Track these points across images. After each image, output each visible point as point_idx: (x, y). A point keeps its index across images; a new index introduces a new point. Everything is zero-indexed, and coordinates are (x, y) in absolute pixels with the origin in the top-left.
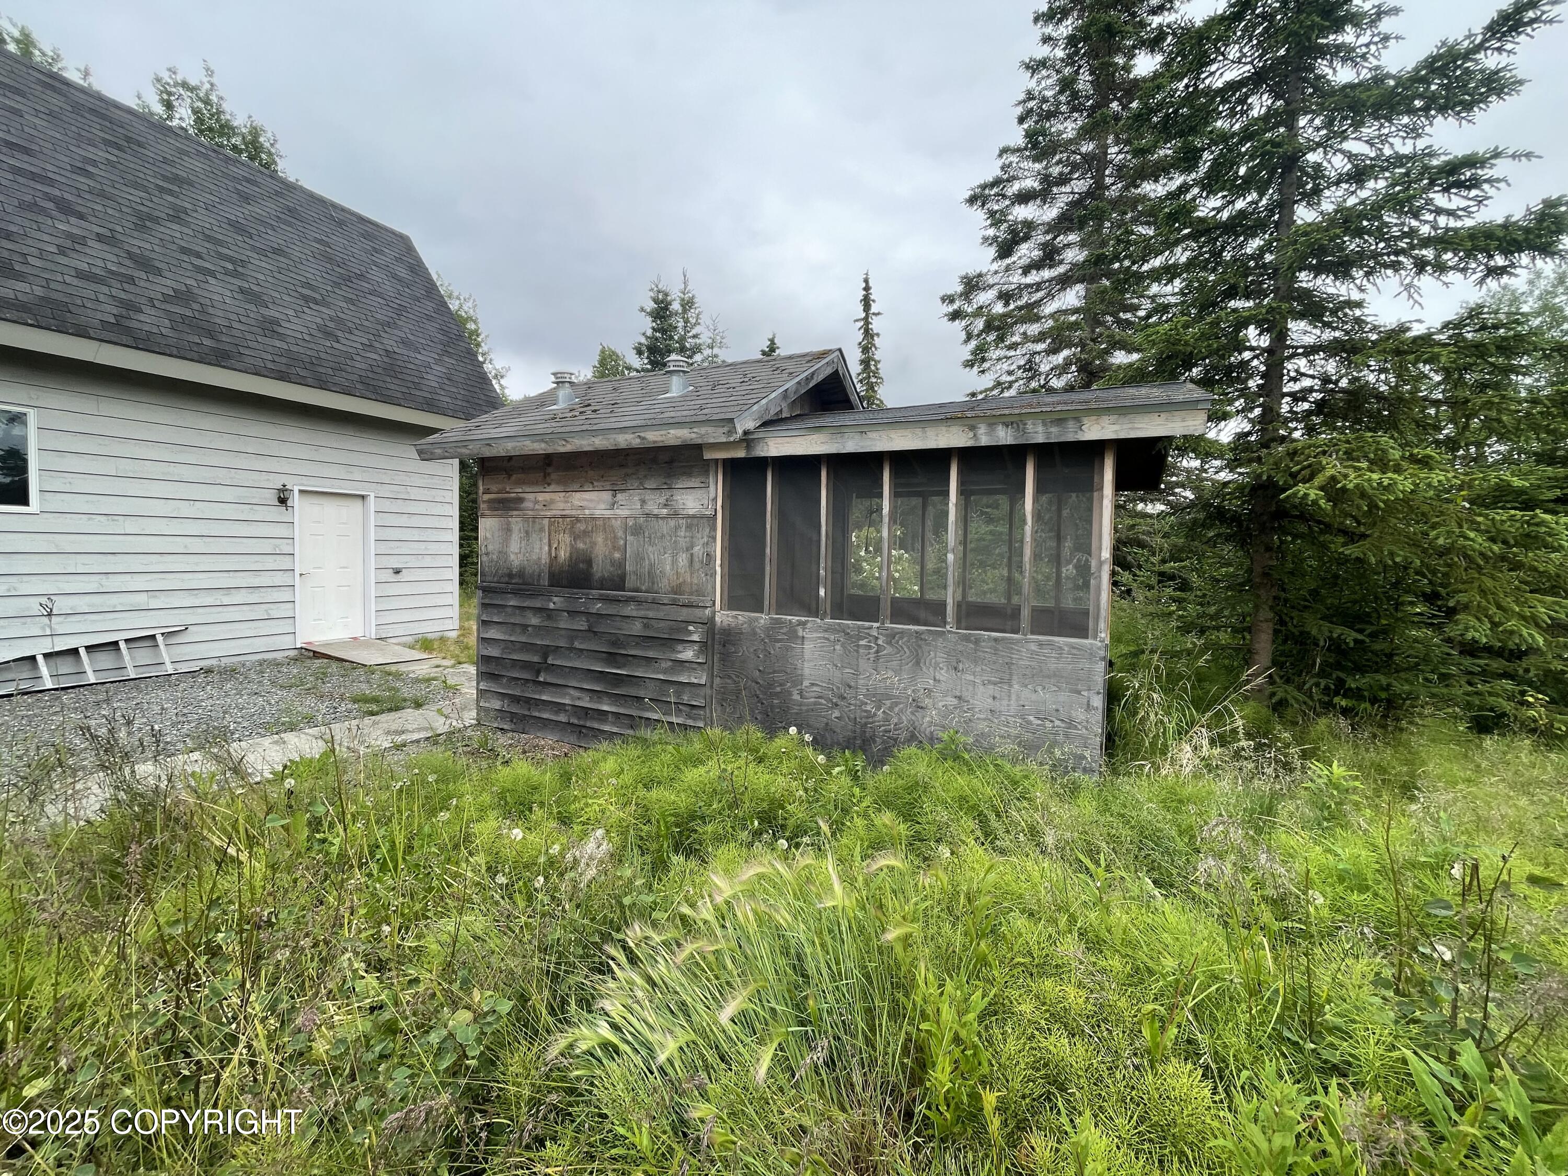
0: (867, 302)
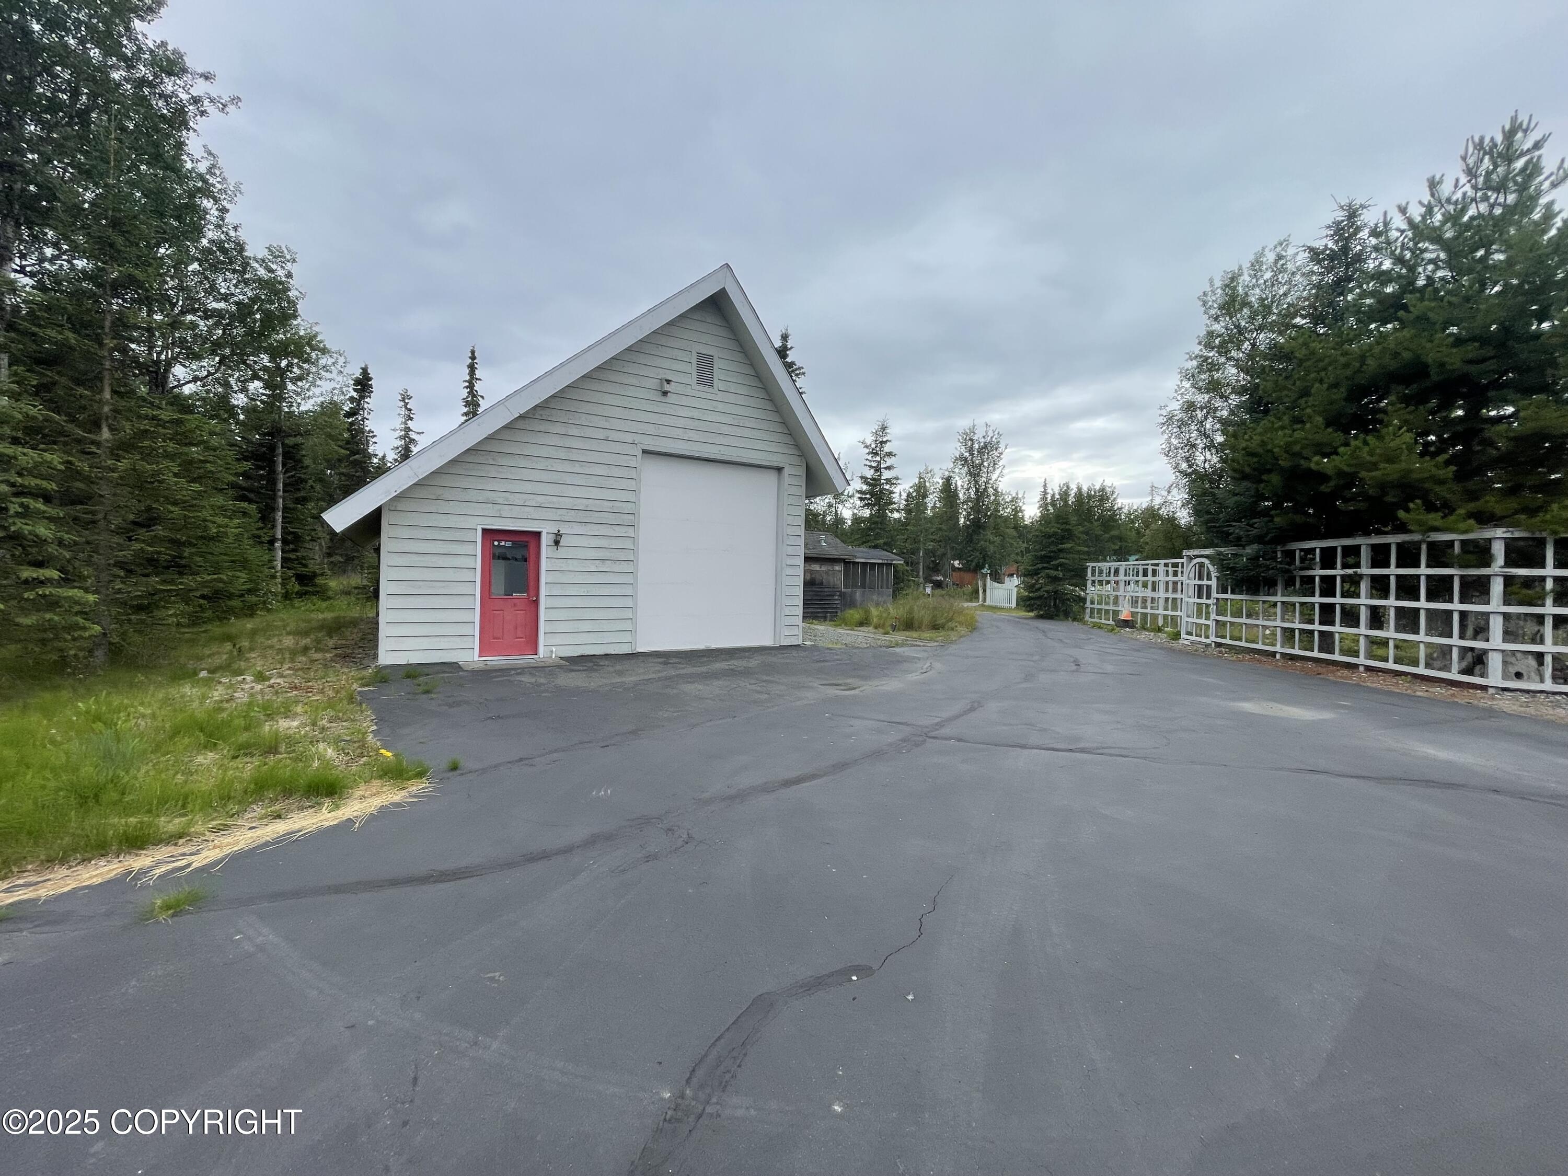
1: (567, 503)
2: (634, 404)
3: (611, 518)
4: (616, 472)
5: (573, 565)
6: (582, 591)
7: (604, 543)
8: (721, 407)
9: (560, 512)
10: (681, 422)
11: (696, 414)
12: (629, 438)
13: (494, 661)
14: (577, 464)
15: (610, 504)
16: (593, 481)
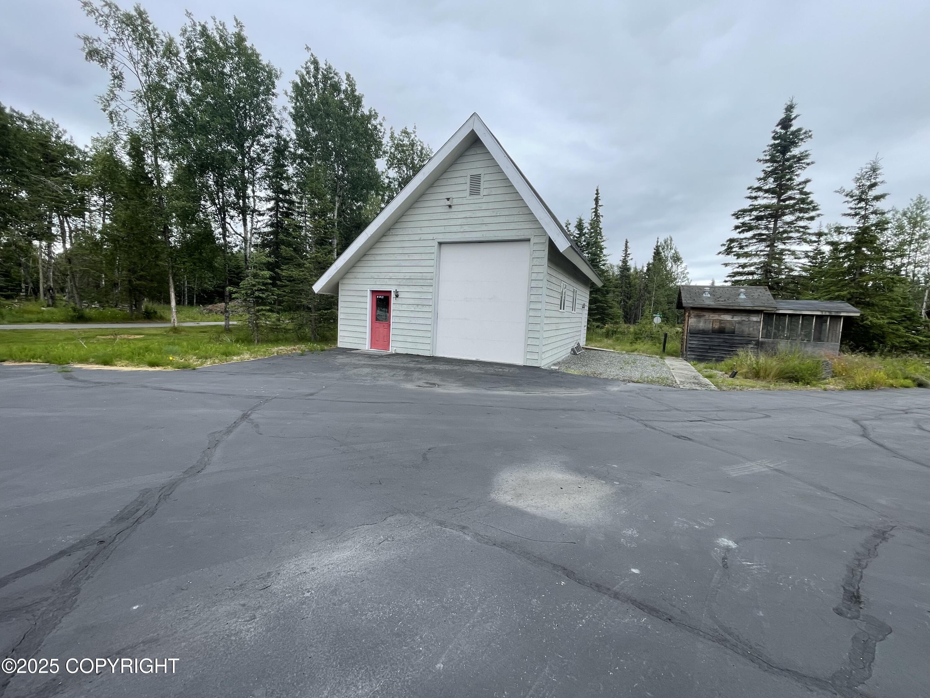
0: (597, 200)
1: (401, 276)
2: (435, 217)
3: (421, 282)
4: (424, 256)
5: (404, 308)
6: (407, 321)
7: (417, 296)
8: (484, 206)
9: (399, 280)
10: (459, 222)
11: (468, 214)
12: (430, 237)
13: (374, 351)
14: (407, 255)
15: (421, 274)
16: (413, 263)
